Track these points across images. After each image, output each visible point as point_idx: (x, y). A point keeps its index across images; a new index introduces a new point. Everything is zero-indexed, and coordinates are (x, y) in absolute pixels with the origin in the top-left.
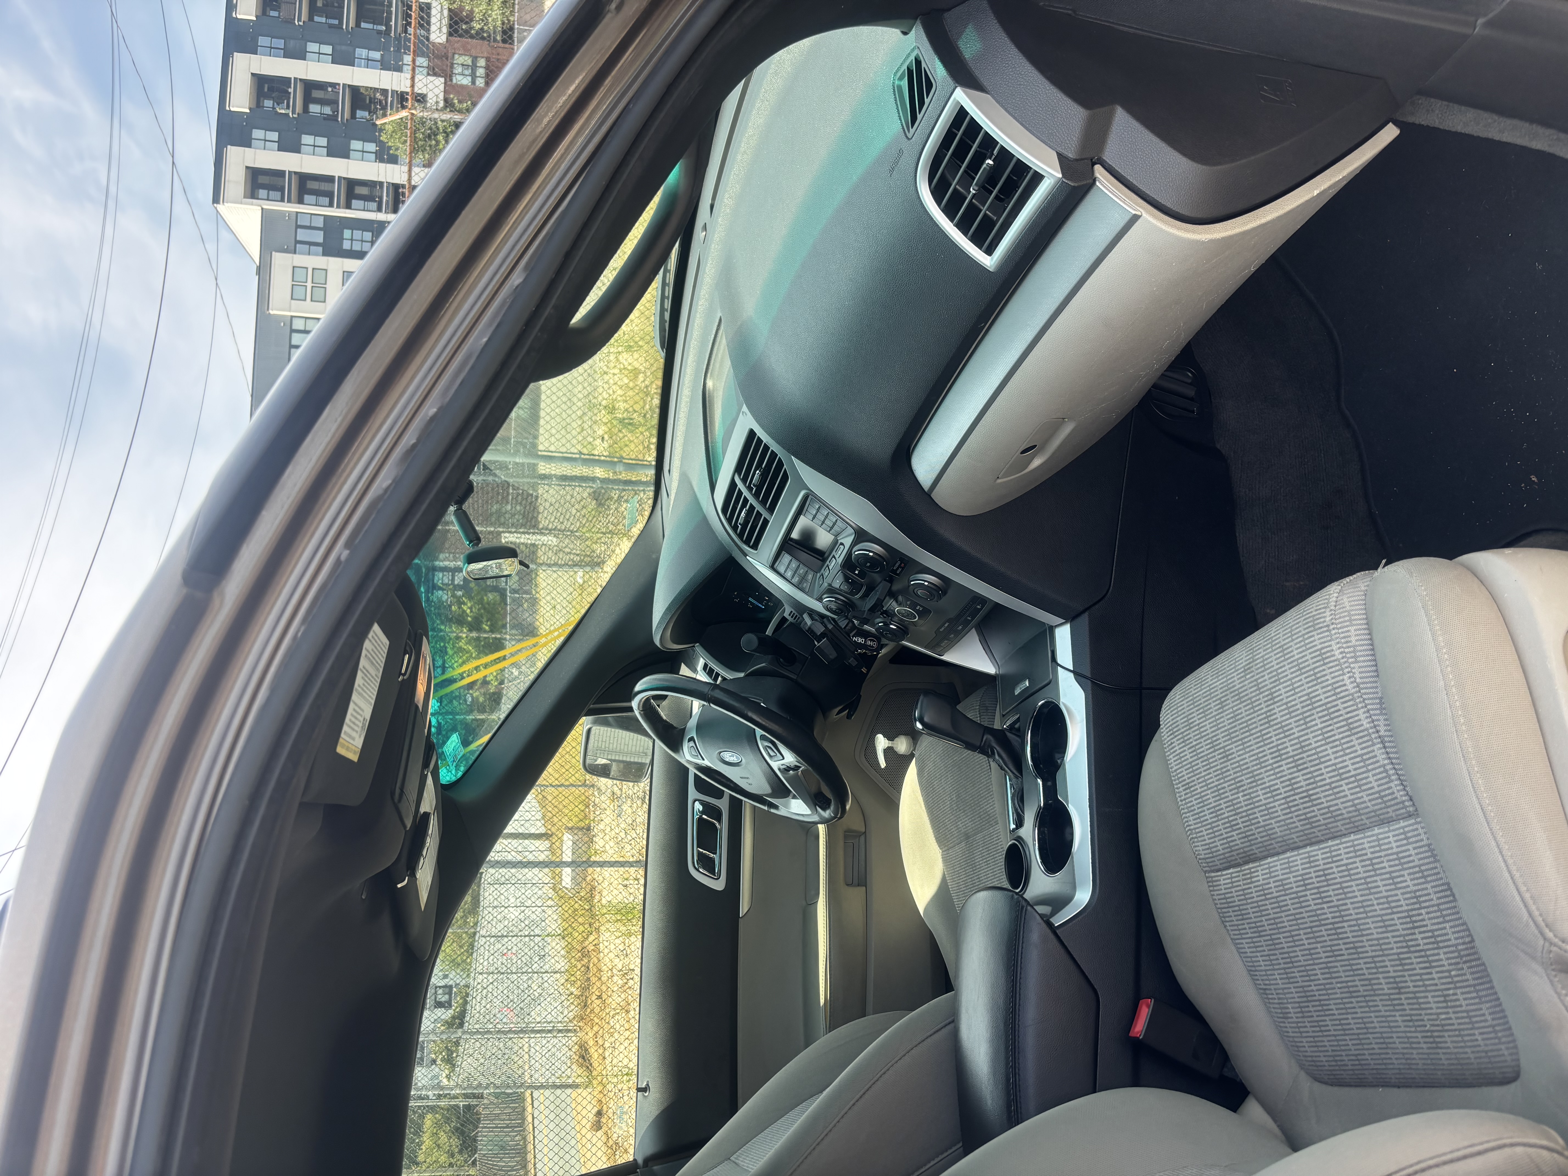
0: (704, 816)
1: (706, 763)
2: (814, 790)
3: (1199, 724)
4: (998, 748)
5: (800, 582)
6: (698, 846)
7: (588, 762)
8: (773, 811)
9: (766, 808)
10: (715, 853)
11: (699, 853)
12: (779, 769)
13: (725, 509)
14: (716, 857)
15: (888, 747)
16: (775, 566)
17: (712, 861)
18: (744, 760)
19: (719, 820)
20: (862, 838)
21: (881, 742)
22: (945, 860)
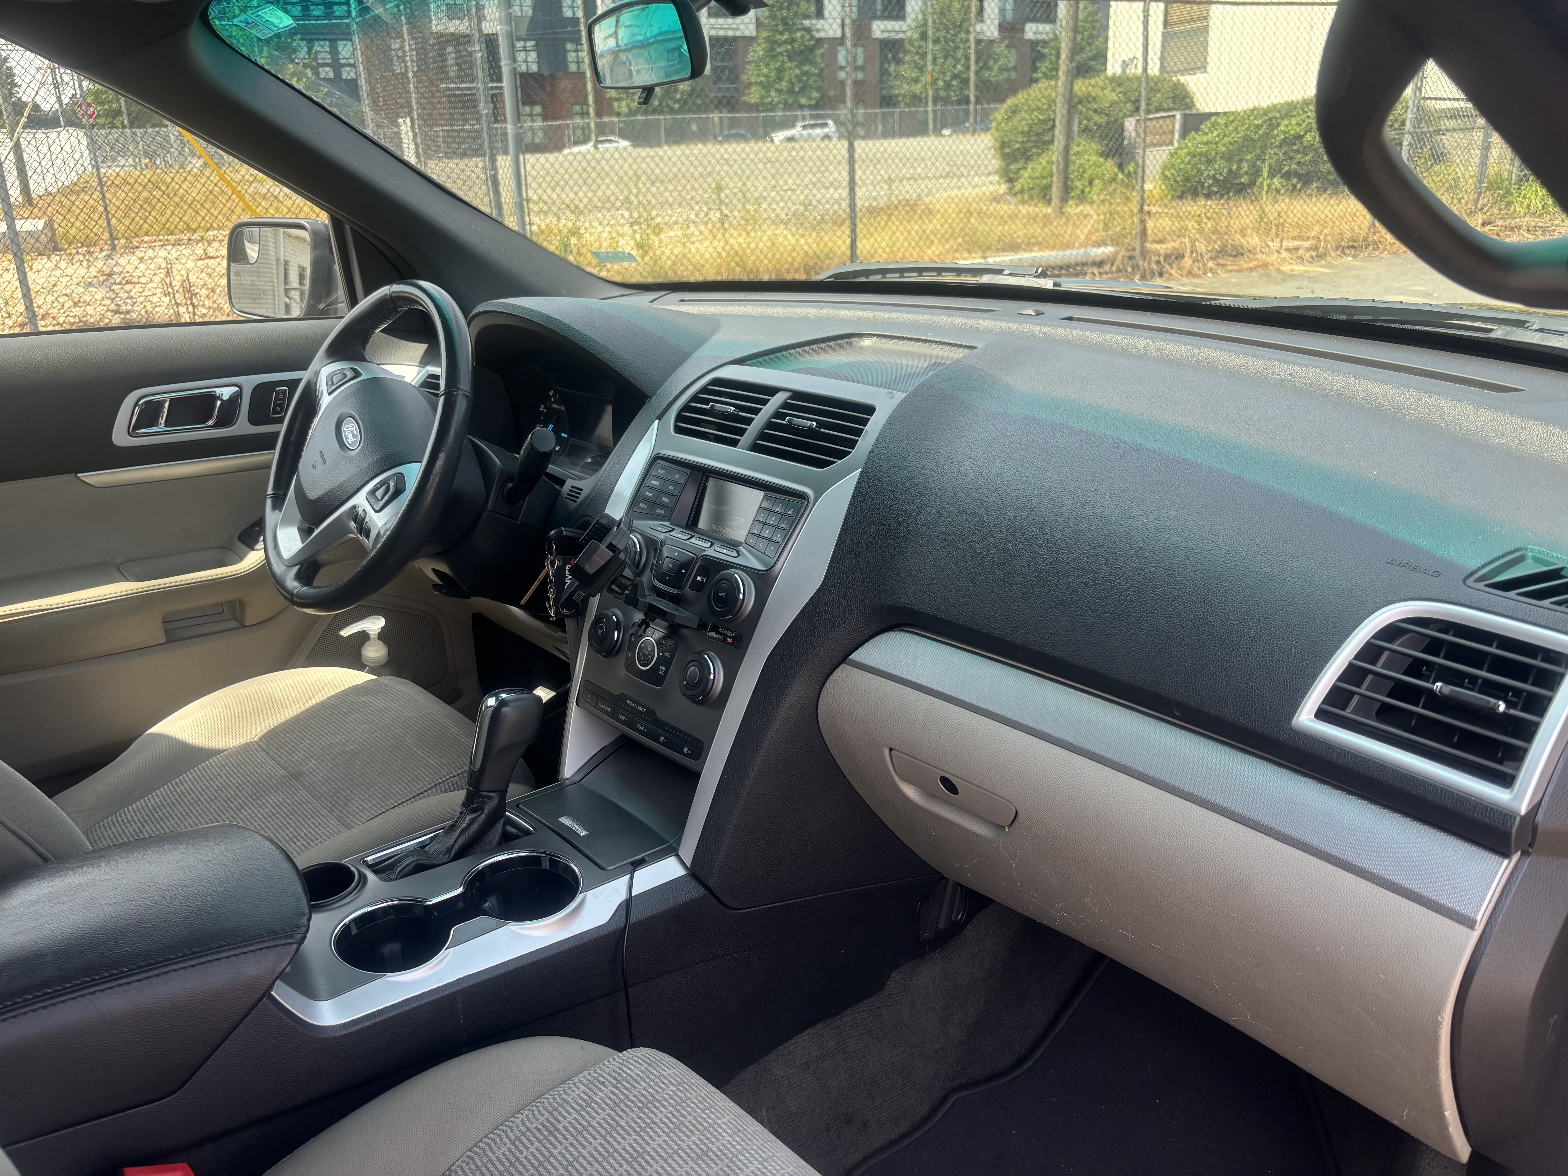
0: (219, 403)
1: (325, 400)
2: (322, 558)
3: (654, 1122)
4: (483, 816)
5: (646, 500)
6: (172, 401)
7: (247, 230)
8: (269, 502)
9: (270, 491)
10: (167, 424)
11: (160, 404)
12: (354, 507)
13: (717, 382)
14: (161, 427)
15: (368, 634)
16: (659, 461)
17: (153, 422)
18: (354, 453)
19: (217, 425)
20: (234, 624)
21: (374, 625)
22: (246, 749)
